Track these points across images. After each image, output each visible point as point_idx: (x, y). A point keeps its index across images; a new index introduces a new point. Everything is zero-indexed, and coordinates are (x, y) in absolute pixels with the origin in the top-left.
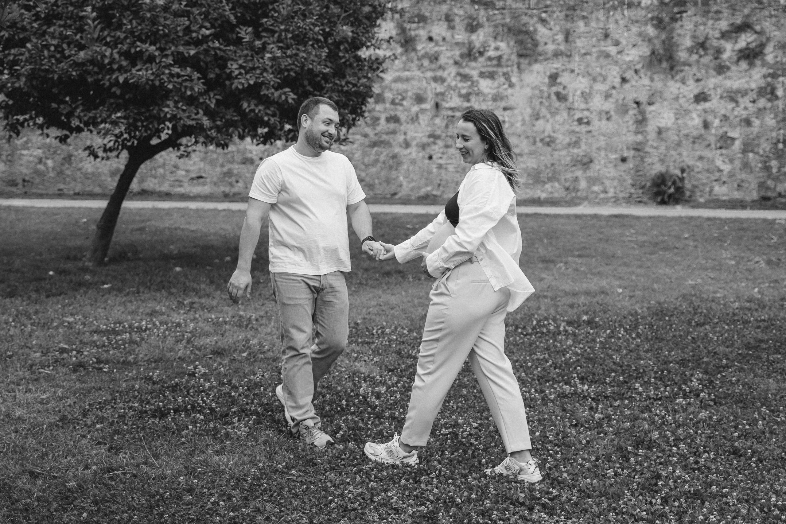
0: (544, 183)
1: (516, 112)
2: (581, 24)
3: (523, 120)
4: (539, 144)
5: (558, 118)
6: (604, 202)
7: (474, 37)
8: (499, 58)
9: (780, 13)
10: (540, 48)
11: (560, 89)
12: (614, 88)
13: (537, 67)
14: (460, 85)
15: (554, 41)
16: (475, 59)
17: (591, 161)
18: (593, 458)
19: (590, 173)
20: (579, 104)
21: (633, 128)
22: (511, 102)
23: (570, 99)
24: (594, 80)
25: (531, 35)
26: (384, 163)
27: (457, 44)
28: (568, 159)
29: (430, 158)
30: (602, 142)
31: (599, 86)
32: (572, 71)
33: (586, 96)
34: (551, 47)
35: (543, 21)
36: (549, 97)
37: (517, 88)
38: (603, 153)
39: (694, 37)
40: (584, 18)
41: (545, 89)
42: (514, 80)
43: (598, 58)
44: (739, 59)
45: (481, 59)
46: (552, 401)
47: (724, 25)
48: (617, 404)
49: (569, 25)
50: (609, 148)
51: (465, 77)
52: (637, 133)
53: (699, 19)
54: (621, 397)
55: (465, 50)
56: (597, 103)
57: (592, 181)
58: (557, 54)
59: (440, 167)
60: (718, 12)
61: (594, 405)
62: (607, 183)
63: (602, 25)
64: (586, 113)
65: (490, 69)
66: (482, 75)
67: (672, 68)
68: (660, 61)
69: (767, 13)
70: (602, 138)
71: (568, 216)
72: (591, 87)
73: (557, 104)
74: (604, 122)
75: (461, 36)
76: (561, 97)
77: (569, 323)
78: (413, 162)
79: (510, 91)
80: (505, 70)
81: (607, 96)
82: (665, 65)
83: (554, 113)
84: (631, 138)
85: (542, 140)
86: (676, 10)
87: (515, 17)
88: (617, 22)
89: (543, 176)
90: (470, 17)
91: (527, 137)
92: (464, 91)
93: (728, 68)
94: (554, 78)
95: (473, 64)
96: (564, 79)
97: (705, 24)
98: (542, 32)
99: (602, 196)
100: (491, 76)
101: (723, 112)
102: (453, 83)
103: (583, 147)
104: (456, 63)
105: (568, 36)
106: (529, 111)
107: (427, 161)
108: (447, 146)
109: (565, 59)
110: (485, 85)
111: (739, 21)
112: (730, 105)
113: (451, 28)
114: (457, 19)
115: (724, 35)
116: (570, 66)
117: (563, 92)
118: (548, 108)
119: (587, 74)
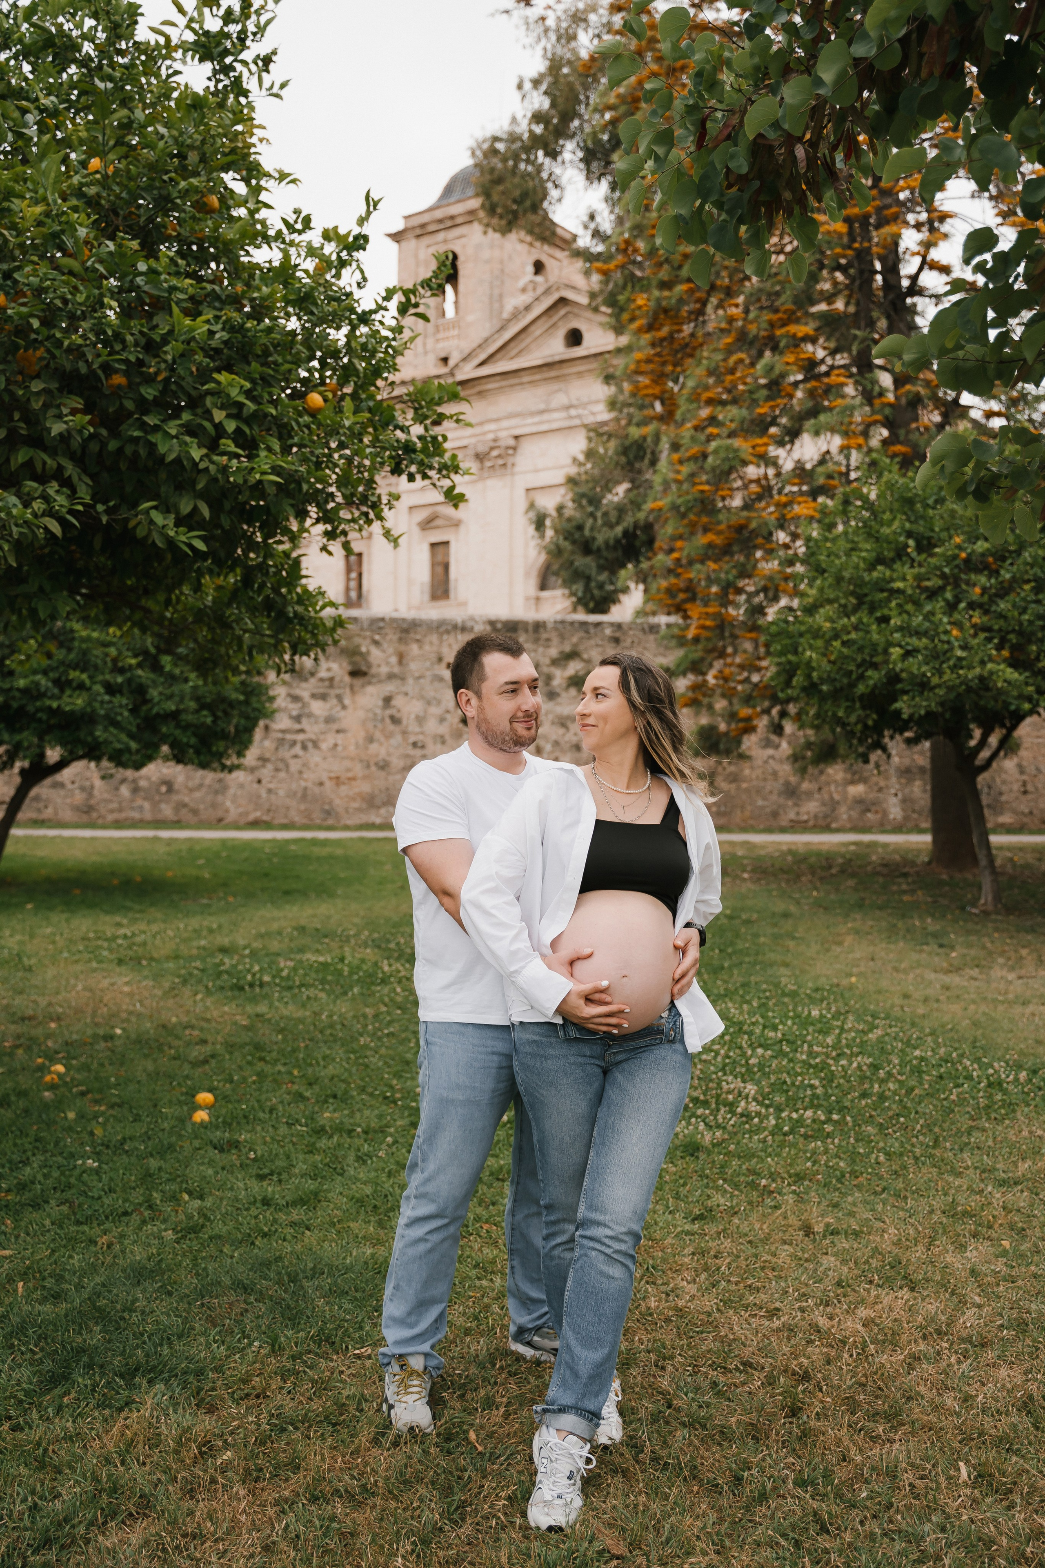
0: (379, 807)
1: (350, 735)
2: (414, 647)
3: (357, 744)
4: (373, 768)
5: (393, 741)
8: (331, 679)
10: (374, 670)
11: (393, 712)
12: (448, 711)
13: (370, 689)
15: (387, 663)
16: (306, 680)
20: (413, 727)
22: (344, 724)
23: (405, 722)
24: (429, 703)
25: (364, 656)
26: (210, 786)
29: (259, 781)
31: (434, 710)
32: (406, 694)
33: (421, 720)
34: (384, 670)
35: (376, 643)
36: (383, 720)
37: (350, 710)
40: (418, 641)
41: (379, 711)
42: (347, 701)
43: (432, 682)
44: (569, 686)
45: (313, 681)
47: (554, 652)
49: (402, 648)
51: (296, 699)
56: (432, 726)
58: (391, 677)
59: (270, 791)
60: (548, 640)
63: (435, 648)
64: (421, 737)
65: (322, 691)
66: (314, 696)
69: (592, 642)
73: (391, 727)
76: (395, 720)
78: (241, 786)
79: (342, 714)
80: (338, 691)
81: (442, 720)
83: (389, 736)
85: (376, 764)
88: (450, 646)
89: (378, 801)
91: (361, 761)
92: (294, 713)
93: (558, 695)
94: (387, 701)
95: (304, 685)
96: (398, 702)
98: (376, 655)
100: (323, 697)
101: (554, 737)
105: (401, 658)
106: (362, 734)
107: (256, 786)
108: (277, 770)
109: (399, 682)
110: (317, 707)
111: (567, 648)
112: (561, 731)
115: (555, 662)
116: (404, 689)
117: (397, 715)
118: (383, 731)
119: (422, 697)
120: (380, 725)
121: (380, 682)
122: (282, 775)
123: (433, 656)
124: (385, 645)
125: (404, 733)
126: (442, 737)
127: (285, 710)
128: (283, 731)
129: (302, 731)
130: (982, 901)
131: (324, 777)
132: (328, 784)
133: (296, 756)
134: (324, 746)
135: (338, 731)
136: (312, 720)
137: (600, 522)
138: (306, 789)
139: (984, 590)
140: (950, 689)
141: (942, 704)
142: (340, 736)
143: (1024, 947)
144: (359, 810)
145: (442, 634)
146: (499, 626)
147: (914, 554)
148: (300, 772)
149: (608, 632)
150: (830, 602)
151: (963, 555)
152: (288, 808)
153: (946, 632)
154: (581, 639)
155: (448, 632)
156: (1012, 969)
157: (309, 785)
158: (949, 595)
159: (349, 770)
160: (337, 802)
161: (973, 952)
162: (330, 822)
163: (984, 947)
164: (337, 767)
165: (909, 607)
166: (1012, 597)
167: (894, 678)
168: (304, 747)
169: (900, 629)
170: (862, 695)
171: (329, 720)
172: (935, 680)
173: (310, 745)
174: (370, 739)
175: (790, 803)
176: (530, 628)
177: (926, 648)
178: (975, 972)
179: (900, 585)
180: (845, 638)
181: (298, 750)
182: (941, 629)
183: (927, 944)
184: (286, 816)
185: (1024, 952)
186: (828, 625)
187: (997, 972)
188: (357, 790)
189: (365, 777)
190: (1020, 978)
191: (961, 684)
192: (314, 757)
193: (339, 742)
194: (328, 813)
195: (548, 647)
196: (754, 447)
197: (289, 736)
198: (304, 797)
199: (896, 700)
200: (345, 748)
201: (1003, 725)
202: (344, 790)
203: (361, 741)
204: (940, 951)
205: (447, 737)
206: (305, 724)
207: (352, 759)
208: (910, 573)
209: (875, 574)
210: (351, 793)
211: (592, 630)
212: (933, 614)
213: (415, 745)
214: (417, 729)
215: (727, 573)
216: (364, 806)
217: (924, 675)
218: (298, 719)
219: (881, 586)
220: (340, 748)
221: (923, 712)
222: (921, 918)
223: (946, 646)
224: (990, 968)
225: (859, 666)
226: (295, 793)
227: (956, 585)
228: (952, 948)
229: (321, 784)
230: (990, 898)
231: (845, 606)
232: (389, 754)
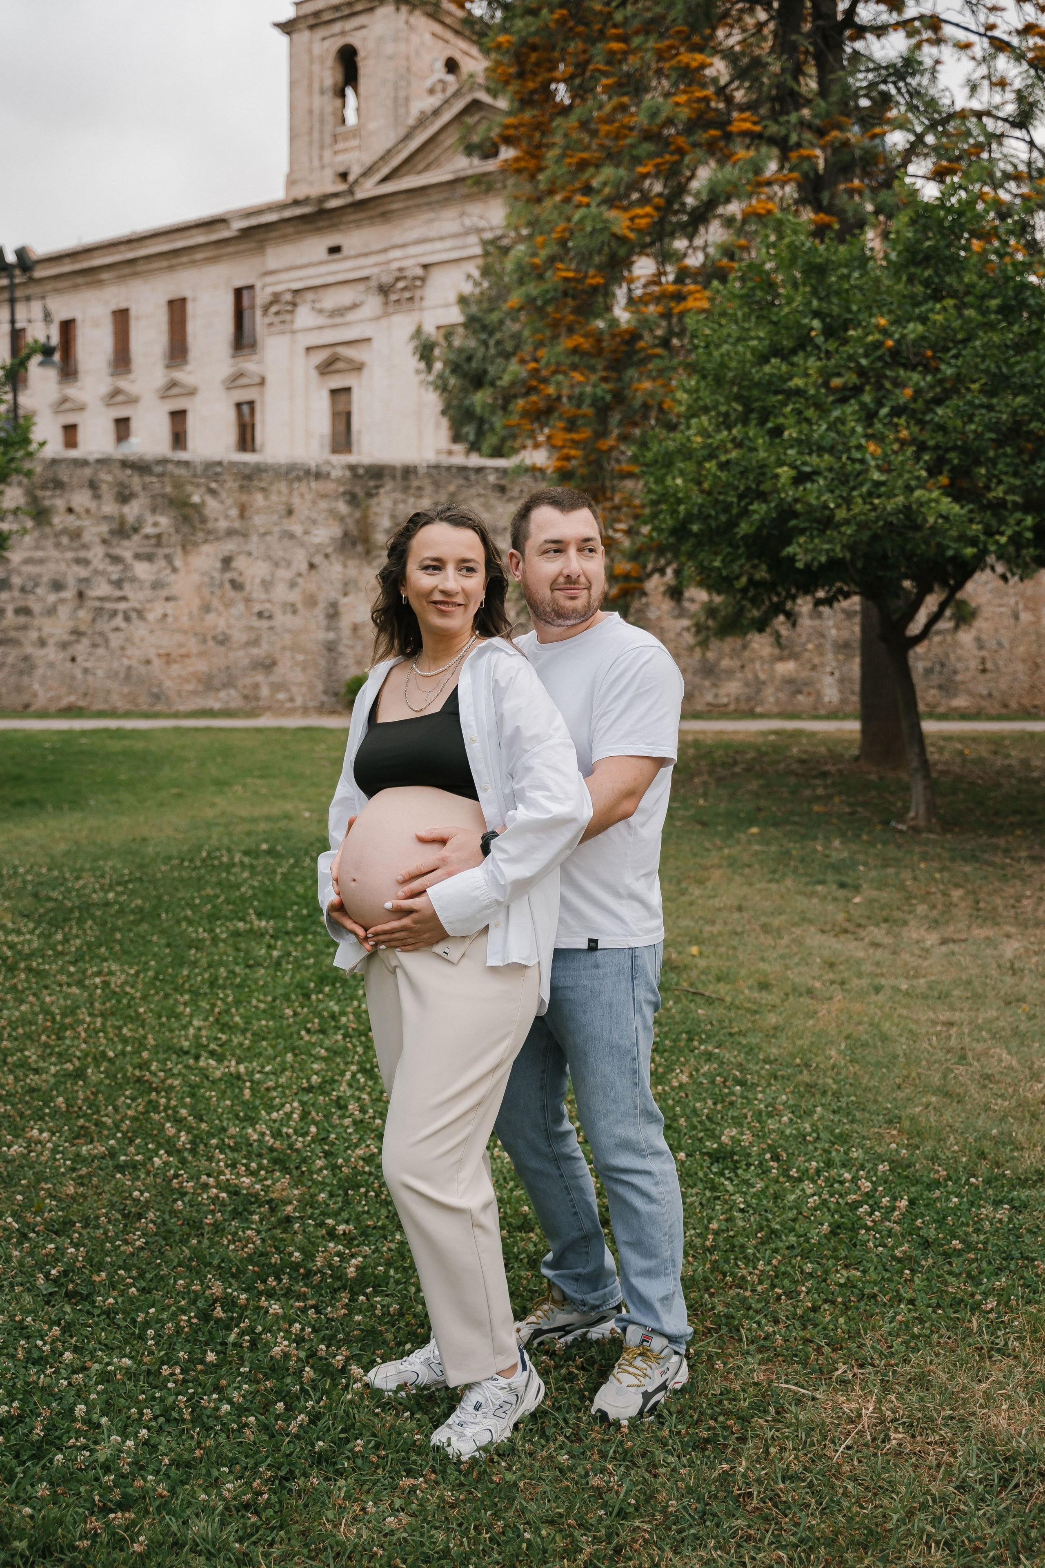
0: (218, 690)
1: (181, 603)
2: (259, 497)
3: (190, 614)
4: (211, 643)
5: (233, 611)
6: (291, 712)
7: (126, 509)
8: (159, 536)
9: (489, 492)
10: (210, 525)
11: (234, 575)
12: (300, 575)
13: (206, 548)
14: (110, 569)
15: (227, 517)
16: (128, 537)
17: (274, 663)
18: (269, 999)
19: (273, 678)
20: (258, 594)
21: (324, 623)
22: (174, 591)
23: (248, 587)
24: (276, 565)
25: (198, 508)
26: (13, 666)
27: (105, 518)
28: (246, 661)
29: (73, 660)
30: (288, 639)
31: (284, 574)
32: (250, 554)
33: (267, 585)
34: (223, 524)
35: (213, 492)
36: (221, 585)
37: (182, 573)
38: (288, 654)
39: (393, 517)
40: (263, 489)
41: (216, 575)
42: (178, 563)
43: (280, 539)
45: (136, 538)
46: (224, 941)
48: (299, 939)
49: (244, 498)
50: (296, 648)
51: (116, 559)
52: (329, 629)
53: (398, 495)
54: (305, 932)
55: (115, 526)
56: (281, 593)
57: (276, 687)
58: (231, 533)
59: (86, 671)
60: (419, 488)
61: (272, 942)
62: (294, 689)
63: (284, 499)
64: (267, 606)
65: (148, 550)
66: (138, 556)
67: (368, 552)
68: (354, 544)
69: (473, 491)
70: (287, 636)
71: (247, 730)
72: (273, 575)
73: (231, 593)
74: (289, 616)
75: (109, 507)
76: (236, 586)
77: (246, 853)
78: (51, 665)
79: (173, 577)
80: (167, 551)
81: (293, 585)
82: (360, 548)
83: (229, 604)
84: (322, 635)
85: (214, 638)
86: (372, 483)
87: (178, 484)
88: (302, 496)
89: (217, 682)
90: (121, 485)
91: (196, 634)
92: (114, 577)
94: (227, 562)
95: (126, 543)
96: (240, 563)
97: (404, 502)
98: (212, 506)
99: (289, 705)
100: (149, 558)
102: (101, 567)
103: (265, 646)
104: (104, 542)
105: (243, 511)
106: (197, 602)
107: (69, 665)
108: (94, 646)
109: (241, 539)
110: (142, 570)
113: (97, 497)
114: (104, 487)
116: (247, 548)
117: (239, 579)
118: (222, 598)
119: (268, 558)
120: (218, 592)
121: (218, 539)
122: (101, 651)
123: (282, 508)
124: (224, 495)
125: (248, 601)
126: (293, 605)
127: (103, 573)
128: (101, 599)
129: (124, 598)
130: (912, 814)
131: (152, 653)
132: (157, 663)
133: (117, 629)
134: (151, 617)
135: (168, 599)
136: (136, 585)
137: (492, 351)
138: (129, 668)
139: (918, 392)
140: (862, 526)
141: (852, 548)
142: (170, 604)
143: (957, 886)
144: (195, 693)
145: (291, 482)
146: (361, 471)
147: (820, 340)
148: (123, 648)
149: (492, 478)
150: (706, 410)
151: (890, 343)
152: (109, 692)
153: (859, 447)
154: (460, 487)
155: (299, 479)
156: (935, 924)
157: (134, 663)
158: (867, 398)
159: (181, 645)
160: (168, 683)
161: (884, 896)
162: (158, 708)
163: (902, 888)
164: (167, 642)
165: (810, 413)
166: (955, 401)
167: (786, 513)
168: (127, 619)
169: (798, 442)
170: (745, 537)
171: (156, 585)
172: (841, 514)
173: (134, 615)
174: (207, 609)
175: (707, 683)
176: (399, 474)
177: (830, 469)
178: (878, 933)
179: (798, 382)
180: (723, 458)
181: (119, 621)
182: (853, 442)
183: (822, 882)
184: (106, 701)
185: (956, 894)
186: (699, 439)
187: (913, 932)
188: (191, 669)
189: (201, 654)
190: (944, 942)
191: (878, 519)
192: (139, 630)
193: (170, 612)
194: (157, 697)
195: (420, 497)
196: (632, 219)
197: (108, 605)
198: (128, 677)
199: (789, 543)
200: (176, 619)
201: (945, 584)
202: (175, 669)
203: (195, 611)
204: (841, 893)
205: (299, 606)
206: (128, 590)
207: (185, 632)
208: (813, 364)
209: (767, 369)
210: (184, 673)
211: (473, 477)
212: (842, 421)
213: (260, 615)
214: (263, 596)
215: (595, 386)
216: (200, 688)
217: (825, 507)
218: (118, 584)
219: (774, 385)
220: (170, 620)
221: (823, 559)
222: (827, 839)
223: (858, 466)
224: (905, 923)
225: (741, 497)
226: (117, 674)
227: (879, 386)
228: (857, 889)
229: (148, 662)
230: (922, 809)
231: (726, 415)
232: (229, 626)
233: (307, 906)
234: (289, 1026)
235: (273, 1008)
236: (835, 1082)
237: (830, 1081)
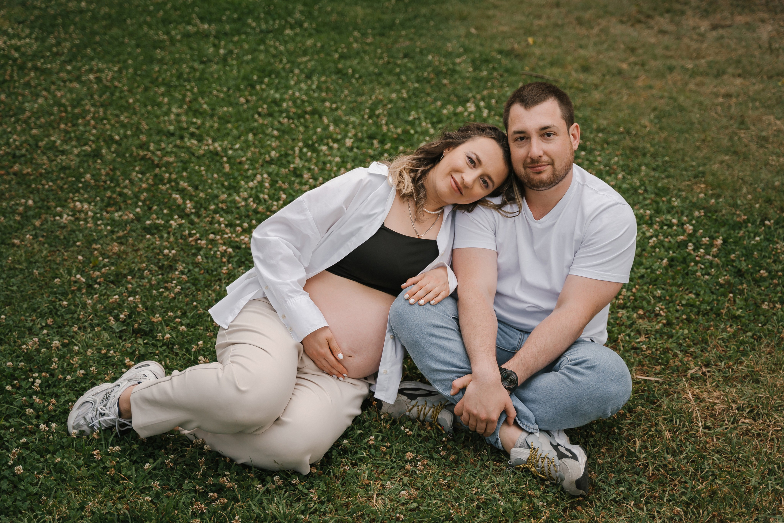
18: (225, 89)
46: (180, 41)
48: (236, 38)
54: (239, 33)
61: (216, 42)
233: (235, 10)
234: (245, 111)
235: (229, 96)
236: (653, 145)
237: (648, 146)
